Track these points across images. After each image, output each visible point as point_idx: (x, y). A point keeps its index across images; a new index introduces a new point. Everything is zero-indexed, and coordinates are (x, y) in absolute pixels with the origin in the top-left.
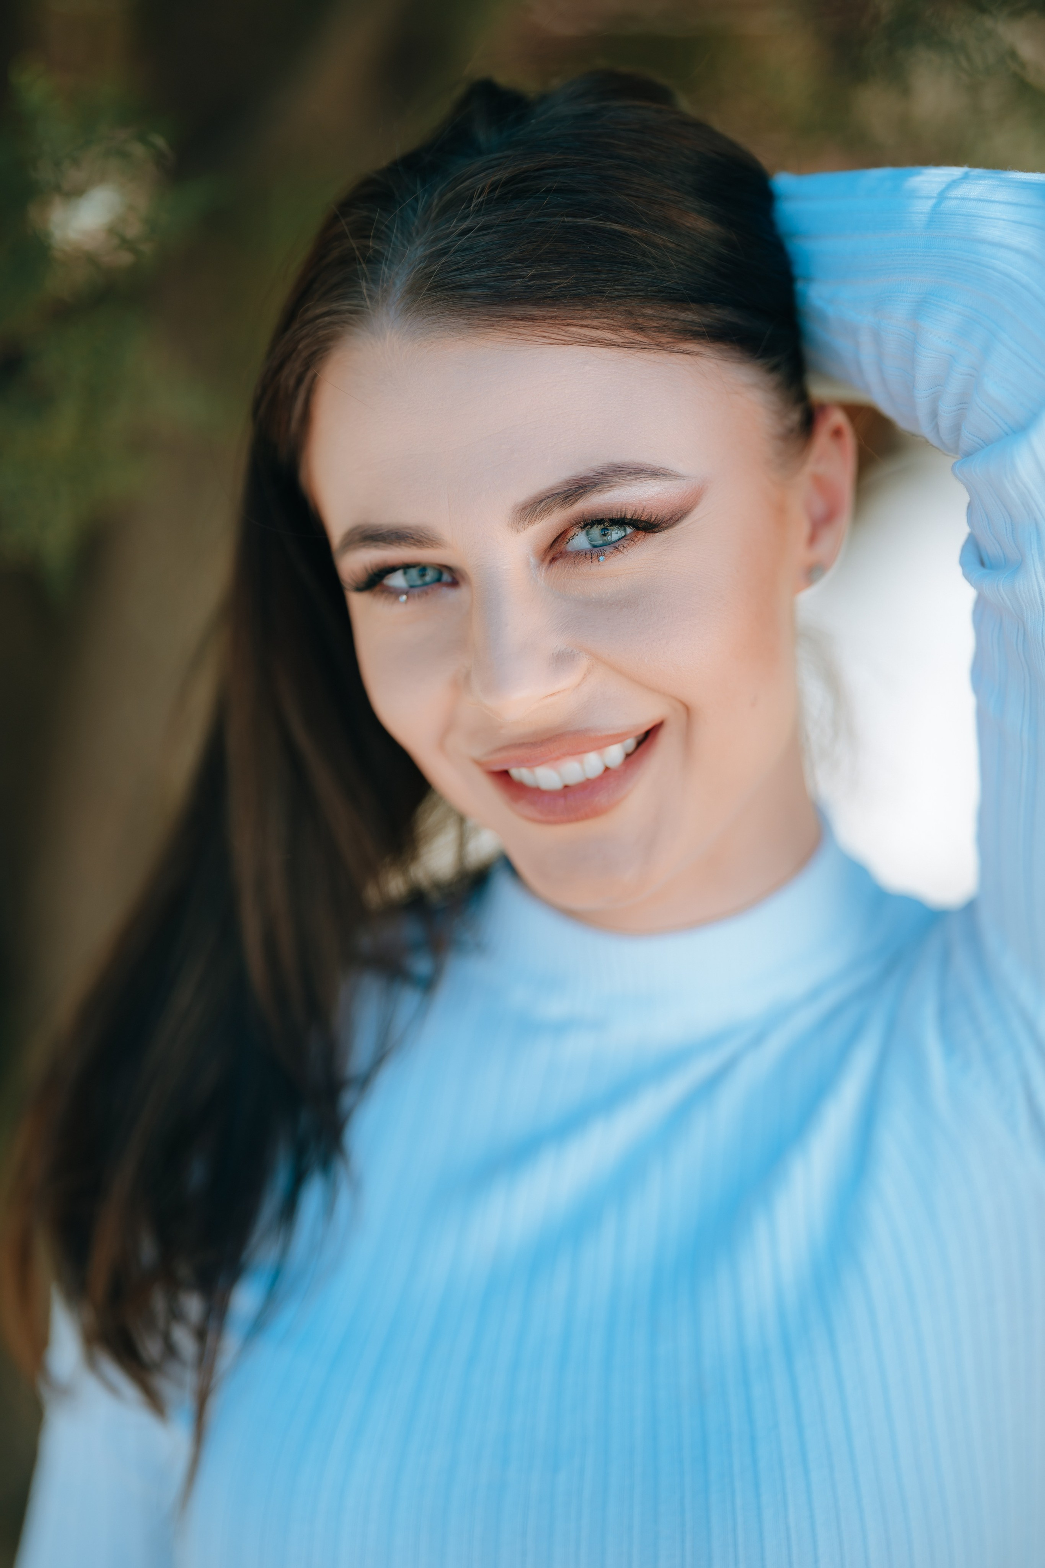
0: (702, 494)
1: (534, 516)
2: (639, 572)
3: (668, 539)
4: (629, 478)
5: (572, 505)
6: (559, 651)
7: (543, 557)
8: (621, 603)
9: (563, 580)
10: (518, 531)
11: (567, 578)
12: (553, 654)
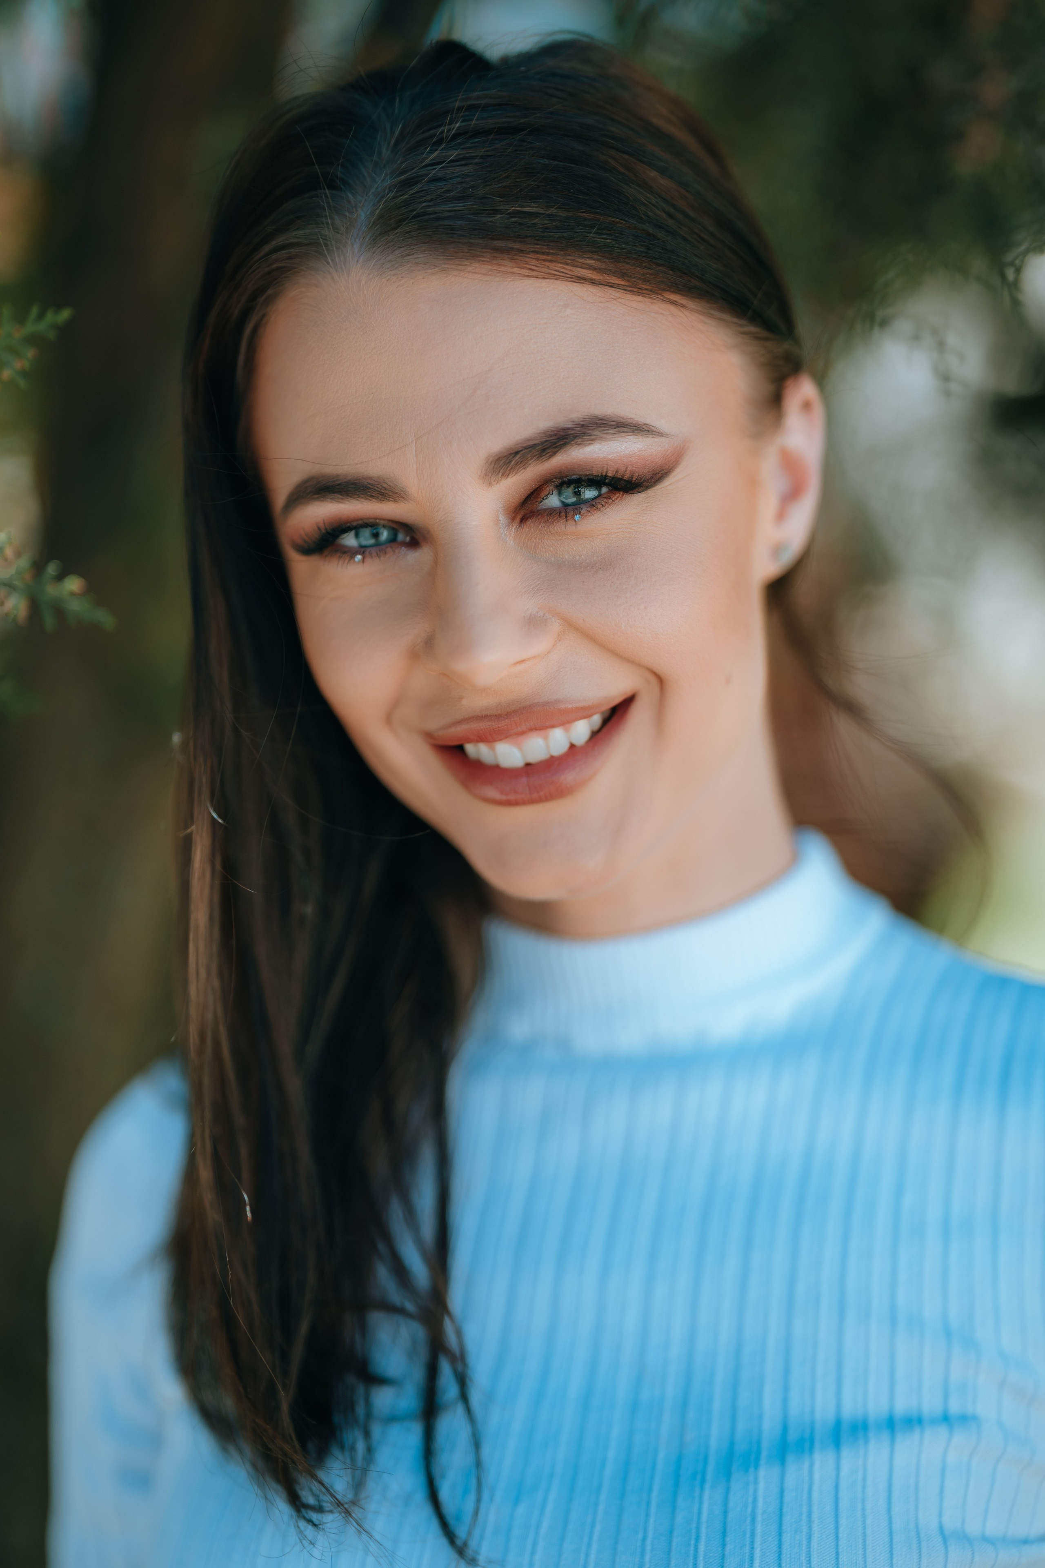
0: (683, 454)
1: (509, 468)
2: (616, 533)
3: (648, 499)
4: (611, 431)
5: (549, 458)
6: (531, 614)
7: (513, 515)
8: (597, 565)
9: (535, 540)
10: (490, 484)
11: (539, 539)
12: (524, 617)
